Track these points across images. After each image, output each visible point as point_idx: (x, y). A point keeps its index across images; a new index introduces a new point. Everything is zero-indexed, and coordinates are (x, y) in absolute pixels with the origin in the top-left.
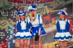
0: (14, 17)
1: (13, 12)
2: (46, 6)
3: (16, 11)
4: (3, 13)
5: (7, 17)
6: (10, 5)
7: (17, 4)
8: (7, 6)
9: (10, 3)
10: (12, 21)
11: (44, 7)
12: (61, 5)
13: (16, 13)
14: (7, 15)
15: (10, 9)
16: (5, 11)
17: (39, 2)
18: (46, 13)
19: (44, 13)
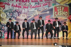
0: (15, 16)
1: (15, 13)
2: (36, 10)
3: (17, 13)
4: (9, 14)
5: (11, 16)
6: (13, 9)
7: (17, 8)
8: (11, 9)
9: (13, 8)
10: (14, 19)
11: (35, 10)
12: (46, 9)
13: (17, 14)
14: (11, 15)
15: (13, 11)
16: (10, 13)
17: (31, 7)
18: (36, 14)
19: (35, 15)
